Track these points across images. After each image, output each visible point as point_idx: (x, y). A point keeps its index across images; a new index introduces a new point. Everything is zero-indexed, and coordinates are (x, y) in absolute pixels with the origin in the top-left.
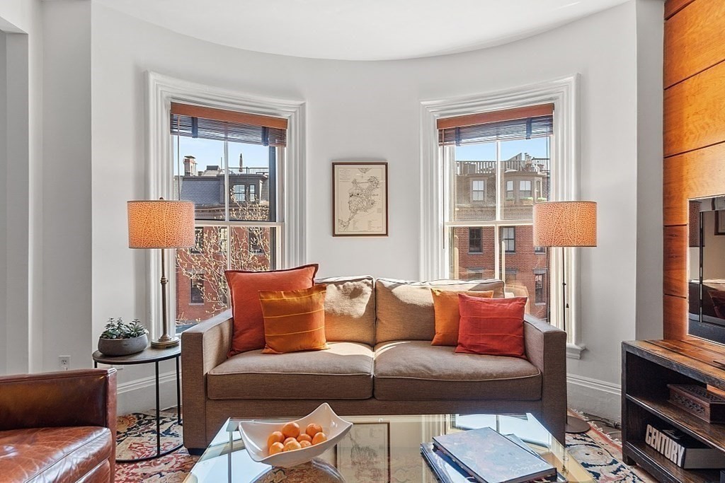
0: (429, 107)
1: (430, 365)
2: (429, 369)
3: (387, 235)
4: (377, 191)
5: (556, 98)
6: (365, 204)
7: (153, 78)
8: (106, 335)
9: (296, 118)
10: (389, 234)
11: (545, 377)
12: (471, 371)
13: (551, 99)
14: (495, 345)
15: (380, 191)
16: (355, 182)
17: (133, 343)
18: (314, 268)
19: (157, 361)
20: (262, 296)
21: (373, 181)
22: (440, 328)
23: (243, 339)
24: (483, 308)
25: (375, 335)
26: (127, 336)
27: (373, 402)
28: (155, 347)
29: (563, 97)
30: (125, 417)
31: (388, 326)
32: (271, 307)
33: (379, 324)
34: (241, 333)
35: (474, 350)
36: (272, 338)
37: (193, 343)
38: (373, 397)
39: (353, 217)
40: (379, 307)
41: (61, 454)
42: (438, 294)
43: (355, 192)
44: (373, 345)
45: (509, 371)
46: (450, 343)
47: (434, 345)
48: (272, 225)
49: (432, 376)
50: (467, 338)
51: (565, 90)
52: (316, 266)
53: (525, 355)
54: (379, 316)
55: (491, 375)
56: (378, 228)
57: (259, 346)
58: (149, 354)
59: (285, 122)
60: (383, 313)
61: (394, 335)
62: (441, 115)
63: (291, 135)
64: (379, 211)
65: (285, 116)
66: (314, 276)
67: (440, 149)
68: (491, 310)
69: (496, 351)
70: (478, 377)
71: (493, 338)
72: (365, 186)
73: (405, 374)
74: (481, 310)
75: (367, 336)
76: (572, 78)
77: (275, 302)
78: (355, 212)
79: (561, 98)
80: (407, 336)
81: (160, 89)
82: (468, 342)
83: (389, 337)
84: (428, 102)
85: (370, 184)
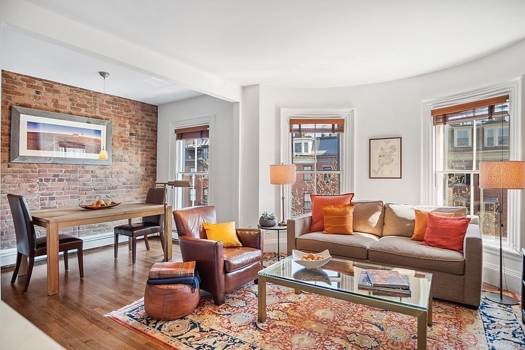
0: (427, 103)
1: (398, 248)
2: (396, 249)
3: (401, 178)
4: (394, 154)
5: (510, 91)
6: (388, 161)
7: (282, 110)
8: (262, 217)
9: (349, 118)
10: (402, 177)
11: (467, 263)
12: (420, 253)
13: (506, 92)
14: (443, 243)
15: (397, 153)
16: (382, 149)
17: (271, 222)
18: (352, 195)
19: (278, 230)
20: (323, 207)
21: (392, 148)
22: (416, 231)
23: (315, 226)
24: (440, 222)
25: (382, 232)
26: (269, 219)
27: (367, 261)
28: (279, 225)
29: (514, 90)
30: (270, 253)
31: (389, 228)
32: (326, 213)
33: (385, 227)
34: (314, 224)
35: (430, 244)
36: (327, 227)
37: (291, 224)
38: (368, 259)
39: (381, 168)
40: (385, 218)
41: (246, 254)
42: (418, 212)
43: (382, 154)
44: (380, 237)
45: (443, 256)
46: (420, 239)
47: (413, 240)
48: (338, 172)
49: (397, 253)
50: (428, 238)
51: (515, 86)
52: (353, 194)
53: (460, 250)
54: (385, 222)
55: (432, 257)
56: (395, 174)
57: (321, 230)
58: (277, 227)
59: (343, 120)
60: (387, 221)
61: (392, 233)
62: (435, 107)
64: (396, 164)
65: (343, 118)
66: (351, 199)
67: (434, 127)
68: (445, 223)
69: (442, 246)
70: (423, 257)
71: (443, 239)
72: (388, 151)
73: (383, 250)
74: (438, 223)
75: (378, 233)
76: (519, 78)
77: (329, 210)
78: (382, 165)
79: (513, 91)
80: (398, 234)
81: (285, 114)
82: (428, 240)
83: (389, 234)
84: (426, 101)
85: (391, 149)
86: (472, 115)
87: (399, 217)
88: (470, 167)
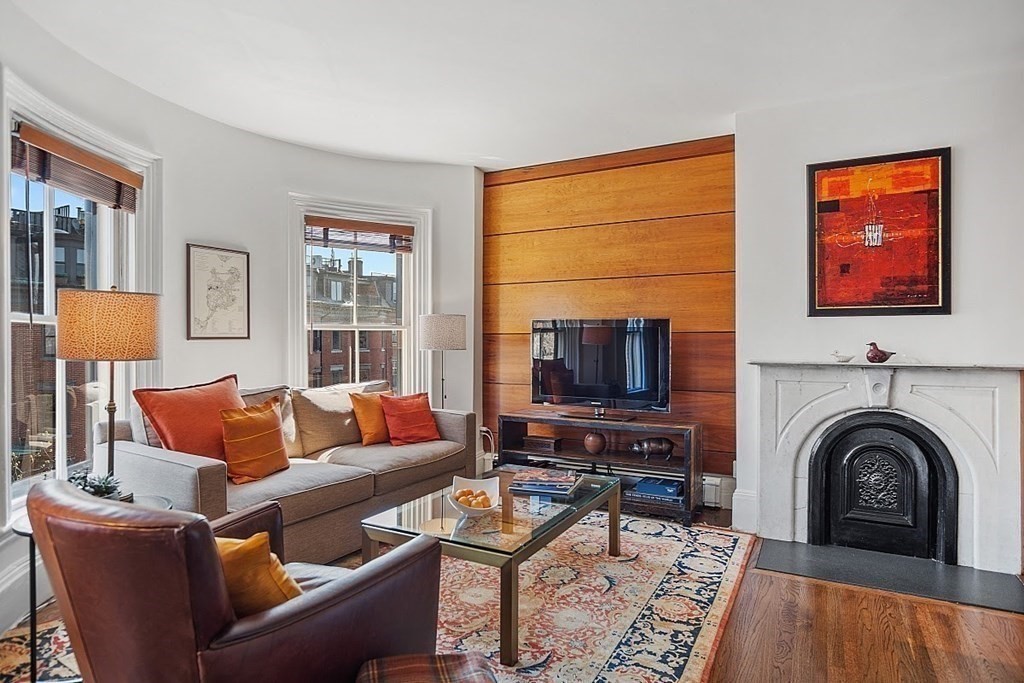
0: (295, 199)
3: (248, 337)
4: (237, 285)
5: (416, 223)
6: (225, 299)
9: (148, 176)
10: (251, 337)
13: (410, 222)
15: (242, 285)
16: (214, 272)
18: (234, 380)
20: (225, 415)
21: (233, 272)
25: (303, 447)
27: (374, 498)
33: (304, 436)
38: (374, 495)
39: (211, 315)
40: (301, 419)
42: (357, 397)
43: (214, 285)
46: (385, 439)
47: (368, 445)
50: (398, 432)
51: (423, 218)
52: (234, 377)
53: (441, 437)
54: (302, 427)
56: (239, 329)
59: (141, 180)
60: (306, 424)
62: (309, 212)
63: (144, 196)
64: (240, 309)
71: (421, 428)
72: (225, 278)
78: (214, 310)
82: (403, 435)
84: (297, 195)
85: (230, 275)
86: (352, 239)
87: (327, 412)
88: (348, 320)
